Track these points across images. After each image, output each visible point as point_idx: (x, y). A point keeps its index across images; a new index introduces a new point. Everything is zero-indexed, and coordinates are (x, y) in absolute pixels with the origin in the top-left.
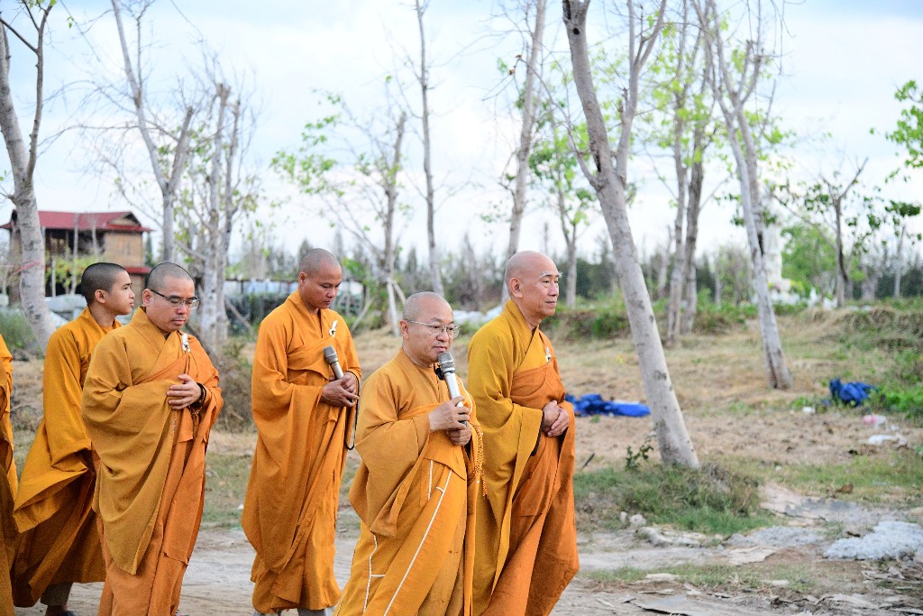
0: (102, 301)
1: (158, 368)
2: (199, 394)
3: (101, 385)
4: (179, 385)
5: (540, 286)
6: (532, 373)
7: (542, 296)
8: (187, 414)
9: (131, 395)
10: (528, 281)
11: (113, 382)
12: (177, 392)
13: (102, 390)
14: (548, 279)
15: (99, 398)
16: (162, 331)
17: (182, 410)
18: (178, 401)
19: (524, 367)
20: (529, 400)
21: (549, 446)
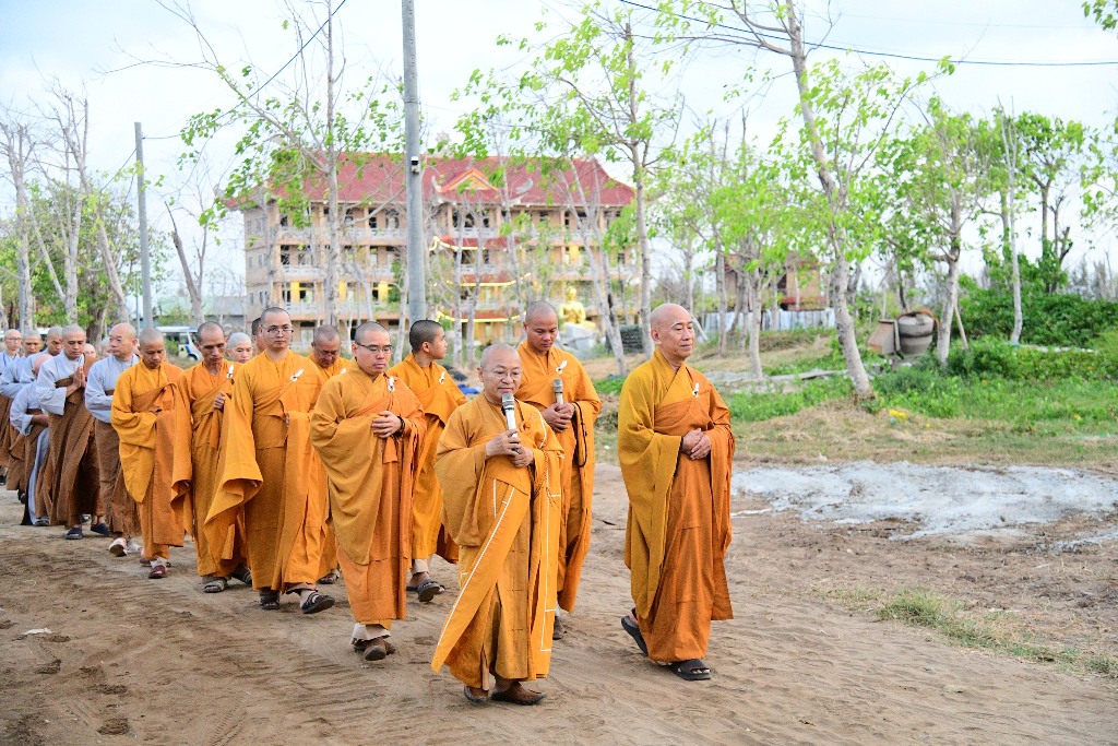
0: (427, 350)
1: (366, 405)
2: (399, 425)
3: (324, 419)
4: (383, 419)
5: (673, 333)
6: (674, 406)
7: (675, 342)
8: (390, 442)
9: (346, 427)
10: (663, 330)
11: (333, 416)
12: (379, 425)
13: (323, 423)
14: (679, 327)
15: (321, 429)
16: (369, 375)
17: (385, 439)
18: (381, 431)
19: (666, 401)
20: (671, 429)
21: (691, 469)
